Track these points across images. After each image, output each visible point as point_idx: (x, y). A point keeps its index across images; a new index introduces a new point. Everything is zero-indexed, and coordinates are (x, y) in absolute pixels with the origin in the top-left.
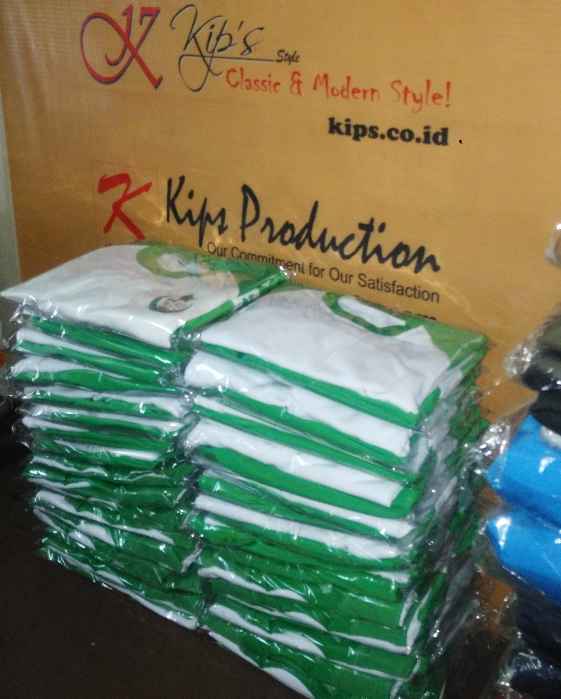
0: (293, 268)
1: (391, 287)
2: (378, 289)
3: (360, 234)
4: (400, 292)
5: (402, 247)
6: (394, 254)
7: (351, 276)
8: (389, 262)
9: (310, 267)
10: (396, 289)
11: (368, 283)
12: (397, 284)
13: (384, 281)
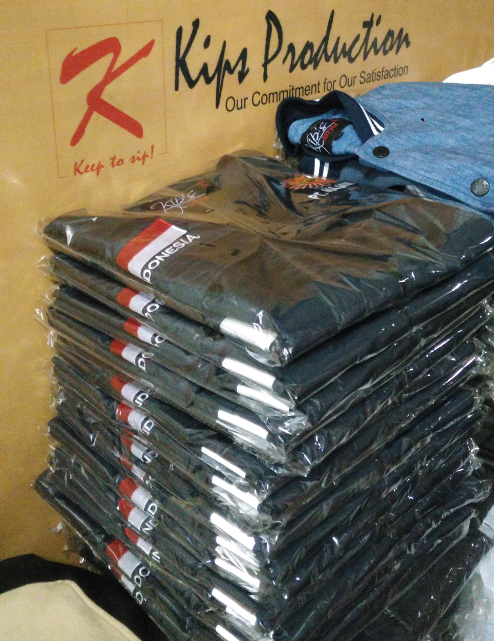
0: (310, 91)
1: (381, 75)
2: (373, 81)
3: (363, 32)
4: (386, 77)
5: (390, 33)
6: (384, 43)
7: (355, 77)
8: (381, 52)
9: (325, 83)
10: (384, 74)
11: (366, 78)
12: (384, 70)
13: (377, 71)
